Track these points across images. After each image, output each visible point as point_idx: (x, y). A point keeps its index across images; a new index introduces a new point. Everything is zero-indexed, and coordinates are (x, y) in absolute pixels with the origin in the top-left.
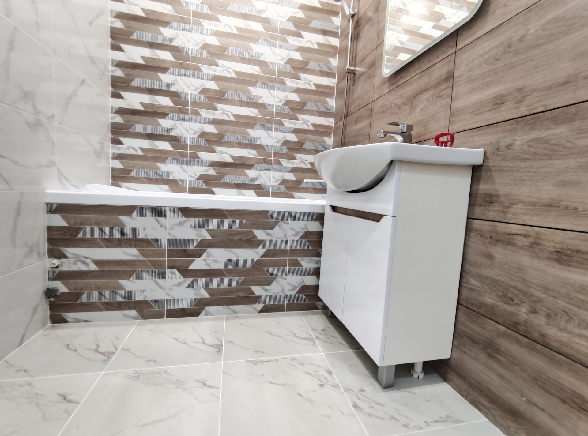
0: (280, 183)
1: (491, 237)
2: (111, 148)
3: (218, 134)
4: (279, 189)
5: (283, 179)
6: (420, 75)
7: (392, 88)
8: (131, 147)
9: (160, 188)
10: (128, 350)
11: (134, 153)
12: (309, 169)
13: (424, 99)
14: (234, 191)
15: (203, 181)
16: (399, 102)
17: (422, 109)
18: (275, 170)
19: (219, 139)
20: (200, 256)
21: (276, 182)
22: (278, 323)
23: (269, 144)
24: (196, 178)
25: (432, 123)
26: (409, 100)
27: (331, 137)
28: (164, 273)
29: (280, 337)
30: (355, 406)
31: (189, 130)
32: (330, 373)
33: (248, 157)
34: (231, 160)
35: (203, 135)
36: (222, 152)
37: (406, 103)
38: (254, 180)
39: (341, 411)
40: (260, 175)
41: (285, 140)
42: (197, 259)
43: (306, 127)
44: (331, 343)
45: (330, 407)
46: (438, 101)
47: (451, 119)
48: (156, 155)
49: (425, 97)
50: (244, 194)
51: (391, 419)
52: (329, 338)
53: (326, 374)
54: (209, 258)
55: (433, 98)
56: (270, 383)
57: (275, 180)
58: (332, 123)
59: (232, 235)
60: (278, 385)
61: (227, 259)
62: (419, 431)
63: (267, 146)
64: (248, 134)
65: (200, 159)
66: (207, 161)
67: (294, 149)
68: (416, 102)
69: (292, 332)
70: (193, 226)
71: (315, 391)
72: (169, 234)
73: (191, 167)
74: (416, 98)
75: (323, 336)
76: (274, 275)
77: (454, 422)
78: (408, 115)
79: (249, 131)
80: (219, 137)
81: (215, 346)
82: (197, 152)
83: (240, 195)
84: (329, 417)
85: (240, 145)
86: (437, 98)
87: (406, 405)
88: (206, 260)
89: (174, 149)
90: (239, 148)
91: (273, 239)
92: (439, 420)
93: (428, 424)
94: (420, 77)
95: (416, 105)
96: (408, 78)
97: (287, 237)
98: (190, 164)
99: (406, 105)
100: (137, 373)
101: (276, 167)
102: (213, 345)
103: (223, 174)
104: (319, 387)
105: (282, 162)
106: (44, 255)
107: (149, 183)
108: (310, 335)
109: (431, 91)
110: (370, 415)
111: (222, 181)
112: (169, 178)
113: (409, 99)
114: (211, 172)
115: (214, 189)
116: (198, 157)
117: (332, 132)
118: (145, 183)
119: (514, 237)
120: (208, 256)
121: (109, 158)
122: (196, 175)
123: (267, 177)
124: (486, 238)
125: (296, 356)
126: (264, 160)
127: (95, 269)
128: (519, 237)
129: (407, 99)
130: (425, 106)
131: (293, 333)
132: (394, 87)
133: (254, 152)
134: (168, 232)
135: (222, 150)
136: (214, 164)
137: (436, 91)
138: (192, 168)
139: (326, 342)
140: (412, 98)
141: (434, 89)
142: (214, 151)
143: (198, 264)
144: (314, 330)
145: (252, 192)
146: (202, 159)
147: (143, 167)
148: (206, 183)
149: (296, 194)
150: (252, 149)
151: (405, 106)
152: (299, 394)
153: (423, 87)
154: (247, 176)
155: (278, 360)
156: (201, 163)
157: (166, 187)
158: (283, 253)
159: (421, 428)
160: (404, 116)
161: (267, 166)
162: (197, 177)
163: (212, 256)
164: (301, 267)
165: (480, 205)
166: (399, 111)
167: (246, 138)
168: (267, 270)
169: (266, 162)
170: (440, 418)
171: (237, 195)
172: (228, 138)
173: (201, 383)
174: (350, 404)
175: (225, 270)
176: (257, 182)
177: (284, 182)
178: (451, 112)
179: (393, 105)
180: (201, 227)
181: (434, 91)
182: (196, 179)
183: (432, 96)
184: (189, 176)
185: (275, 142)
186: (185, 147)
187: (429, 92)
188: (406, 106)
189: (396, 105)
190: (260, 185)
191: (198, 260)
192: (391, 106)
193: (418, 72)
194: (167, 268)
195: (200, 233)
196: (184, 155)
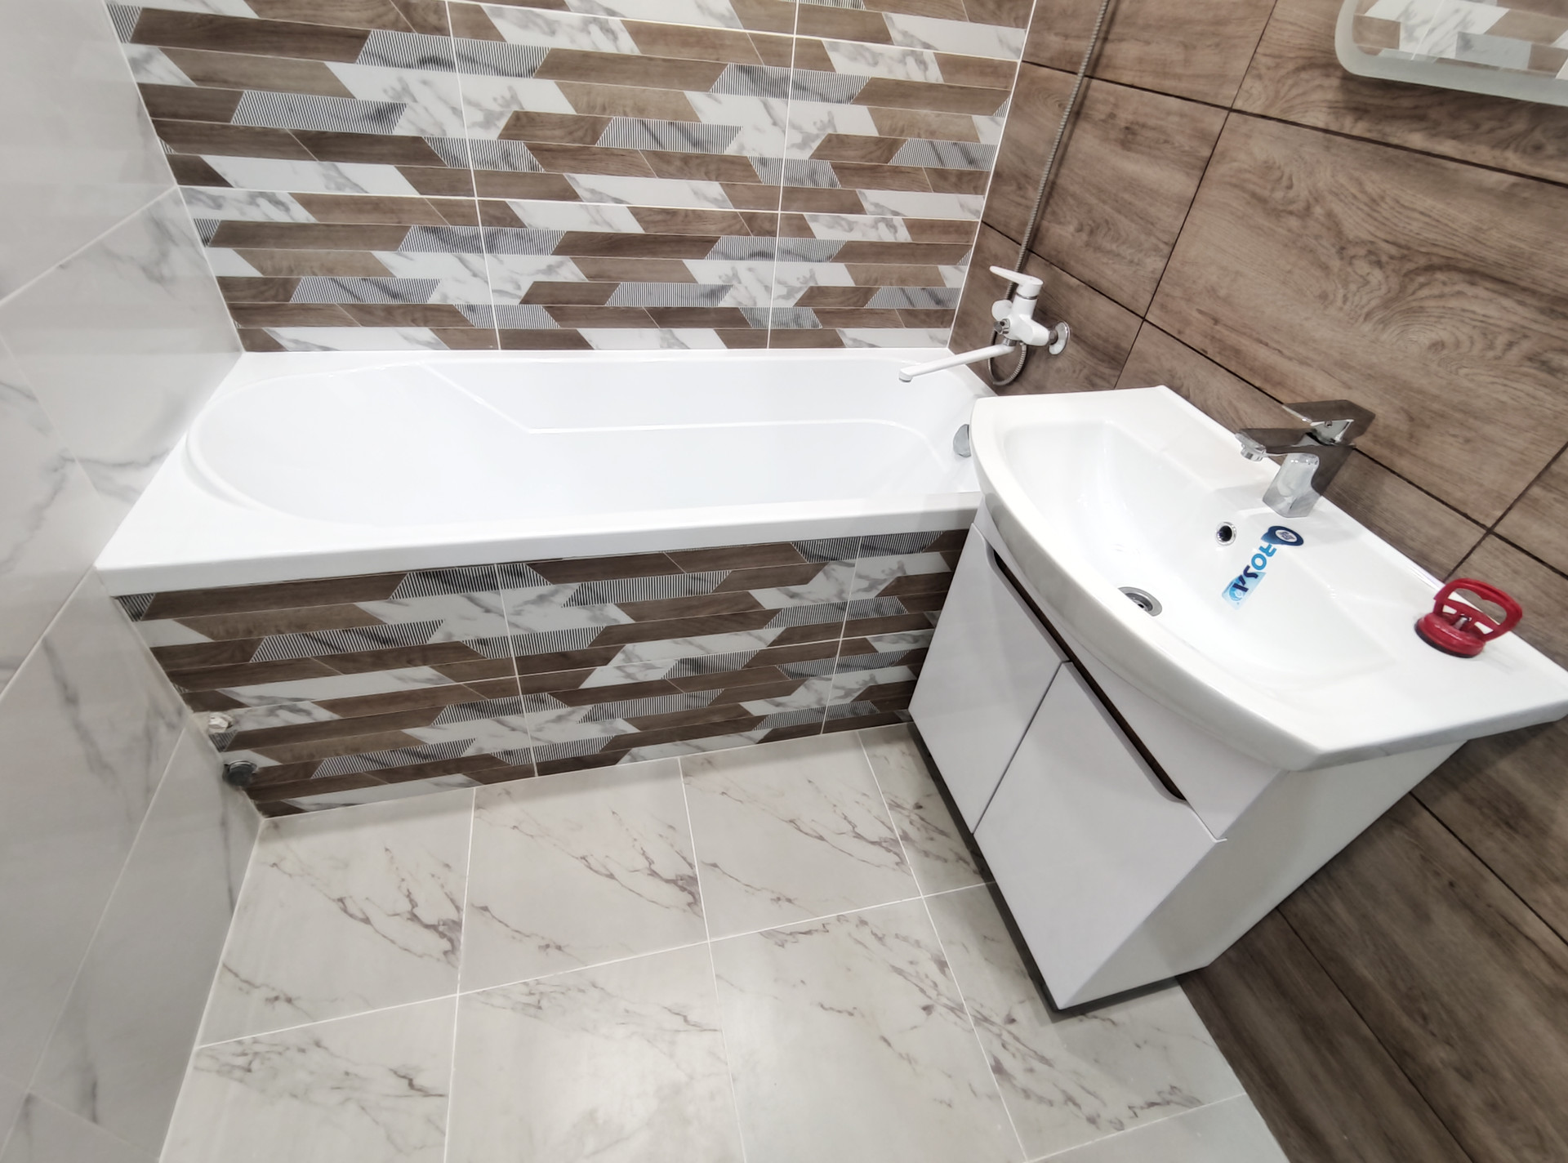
0: (800, 299)
1: (1451, 884)
2: (189, 202)
3: (576, 120)
4: (797, 318)
5: (812, 284)
6: (1515, 185)
7: (1349, 125)
8: (262, 195)
9: (406, 338)
10: (485, 909)
11: (278, 216)
12: (903, 244)
13: (1474, 312)
14: (653, 334)
15: (545, 308)
16: (1356, 225)
17: (1438, 346)
18: (788, 254)
19: (581, 140)
20: (606, 661)
21: (787, 297)
22: (810, 782)
23: (769, 154)
24: (519, 297)
25: (1454, 436)
26: (1403, 258)
27: (1002, 115)
28: (519, 703)
29: (821, 838)
30: (998, 1069)
31: (464, 108)
32: (942, 965)
33: (694, 211)
34: (634, 227)
35: (521, 124)
36: (599, 196)
37: (1384, 258)
38: (716, 292)
39: (970, 1085)
40: (735, 276)
41: (830, 135)
42: (599, 668)
43: (916, 75)
44: (938, 857)
45: (950, 1076)
46: (1526, 375)
47: (1536, 491)
48: (364, 220)
49: (1479, 308)
50: (683, 343)
51: (1066, 1103)
52: (932, 839)
53: (933, 969)
54: (631, 661)
55: (1510, 345)
56: (822, 1006)
57: (784, 291)
58: (1017, 51)
59: (689, 608)
60: (839, 1012)
61: (679, 659)
62: (1116, 1134)
63: (763, 162)
64: (692, 115)
65: (522, 225)
66: (548, 234)
67: (858, 170)
68: (1425, 292)
69: (845, 818)
70: (578, 601)
71: (915, 1027)
72: (513, 625)
73: (496, 257)
74: (1440, 276)
75: (918, 829)
76: (801, 675)
77: (1183, 1105)
78: (1368, 316)
79: (696, 98)
80: (580, 133)
81: (680, 883)
82: (507, 200)
83: (670, 346)
84: (950, 1105)
85: (665, 164)
86: (1530, 359)
87: (1096, 1061)
88: (624, 666)
89: (421, 194)
90: (660, 177)
91: (806, 603)
92: (1157, 1099)
93: (1135, 1114)
94: (1506, 197)
95: (1422, 309)
96: (1447, 147)
97: (844, 595)
98: (492, 248)
99: (1379, 264)
100: (533, 994)
101: (791, 242)
102: (675, 878)
103: (609, 278)
104: (923, 1013)
105: (813, 226)
106: (180, 713)
107: (365, 323)
108: (889, 828)
109: (1520, 309)
110: (1027, 1094)
111: (611, 303)
112: (429, 302)
113: (1405, 252)
114: (569, 272)
115: (586, 333)
116: (515, 221)
117: (1010, 92)
118: (350, 324)
119: (1521, 941)
120: (628, 659)
121: (193, 244)
122: (519, 288)
123: (760, 281)
124: (1437, 874)
125: (865, 910)
126: (750, 218)
127: (331, 717)
128: (1534, 953)
129: (1399, 246)
130: (1458, 344)
131: (850, 822)
132: (1360, 129)
133: (714, 189)
134: (508, 622)
135: (598, 189)
136: (574, 245)
137: (1544, 329)
138: (501, 262)
139: (926, 854)
140: (1422, 261)
141: (1542, 311)
142: (568, 194)
143: (602, 677)
144: (895, 806)
145: (710, 334)
146: (530, 226)
147: (330, 270)
148: (556, 312)
149: (849, 333)
150: (708, 176)
151: (1371, 263)
152: (885, 1040)
153: (1491, 256)
154: (691, 280)
155: (828, 927)
156: (529, 241)
157: (425, 333)
158: (832, 629)
159: (1120, 1126)
160: (1348, 303)
161: (761, 243)
162: (523, 293)
163: (638, 657)
164: (872, 652)
165: (1469, 801)
166: (1336, 264)
167: (685, 133)
168: (785, 670)
169: (757, 226)
170: (1159, 1093)
171: (662, 347)
172: (615, 134)
173: (678, 1017)
174: (988, 1062)
175: (671, 680)
176: (726, 302)
177: (814, 296)
178: (1554, 467)
179: (1318, 211)
180: (602, 600)
181: (1536, 321)
182: (519, 301)
183: (1511, 330)
184: (493, 291)
185: (793, 145)
186: (457, 182)
187: (1507, 303)
188: (1377, 276)
189: (1334, 225)
190: (735, 310)
191: (602, 671)
192: (1308, 210)
193: (1513, 160)
194: (523, 694)
195: (602, 614)
196: (464, 216)
